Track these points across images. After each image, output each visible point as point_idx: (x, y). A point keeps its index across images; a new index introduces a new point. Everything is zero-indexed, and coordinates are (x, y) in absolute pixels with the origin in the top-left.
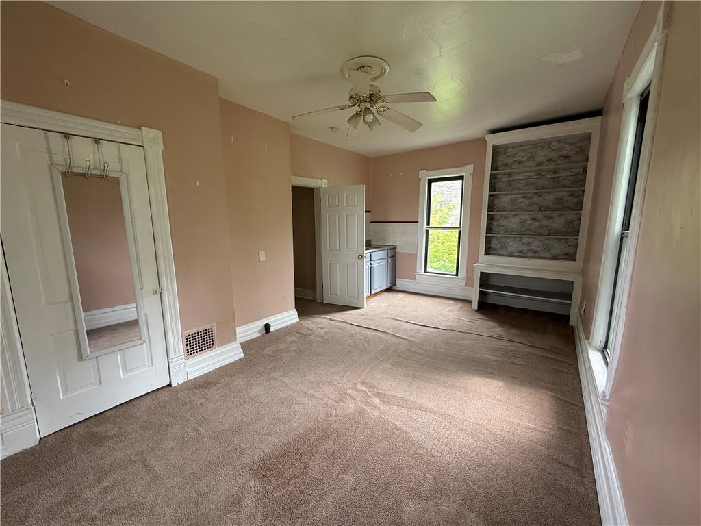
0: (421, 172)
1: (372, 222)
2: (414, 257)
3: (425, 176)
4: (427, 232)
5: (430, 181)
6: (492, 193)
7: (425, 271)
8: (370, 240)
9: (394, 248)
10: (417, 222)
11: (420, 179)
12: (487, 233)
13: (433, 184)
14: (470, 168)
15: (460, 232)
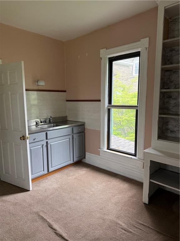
0: (102, 52)
1: (67, 101)
2: (98, 133)
3: (105, 54)
4: (109, 110)
5: (111, 60)
6: (164, 66)
7: (108, 148)
8: (66, 117)
9: (83, 125)
10: (100, 101)
11: (101, 58)
12: (160, 114)
13: (114, 63)
14: (145, 42)
15: (137, 111)
